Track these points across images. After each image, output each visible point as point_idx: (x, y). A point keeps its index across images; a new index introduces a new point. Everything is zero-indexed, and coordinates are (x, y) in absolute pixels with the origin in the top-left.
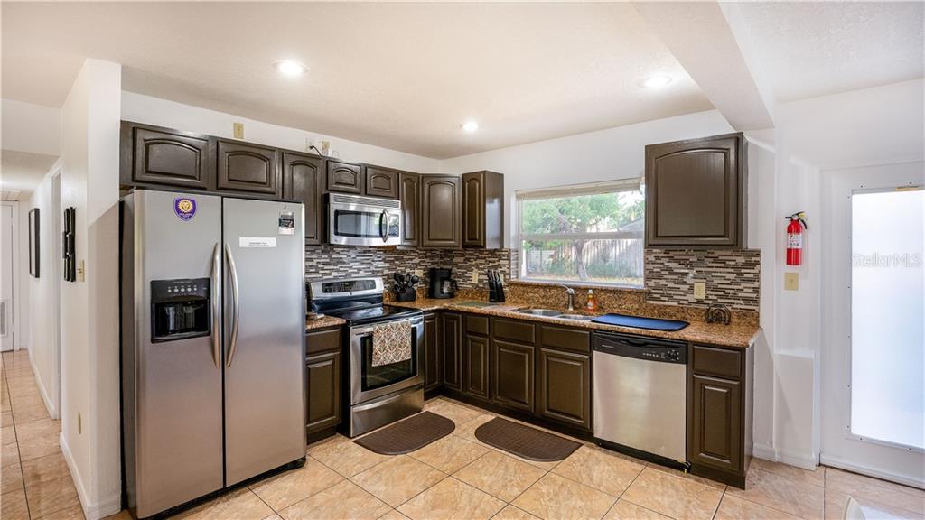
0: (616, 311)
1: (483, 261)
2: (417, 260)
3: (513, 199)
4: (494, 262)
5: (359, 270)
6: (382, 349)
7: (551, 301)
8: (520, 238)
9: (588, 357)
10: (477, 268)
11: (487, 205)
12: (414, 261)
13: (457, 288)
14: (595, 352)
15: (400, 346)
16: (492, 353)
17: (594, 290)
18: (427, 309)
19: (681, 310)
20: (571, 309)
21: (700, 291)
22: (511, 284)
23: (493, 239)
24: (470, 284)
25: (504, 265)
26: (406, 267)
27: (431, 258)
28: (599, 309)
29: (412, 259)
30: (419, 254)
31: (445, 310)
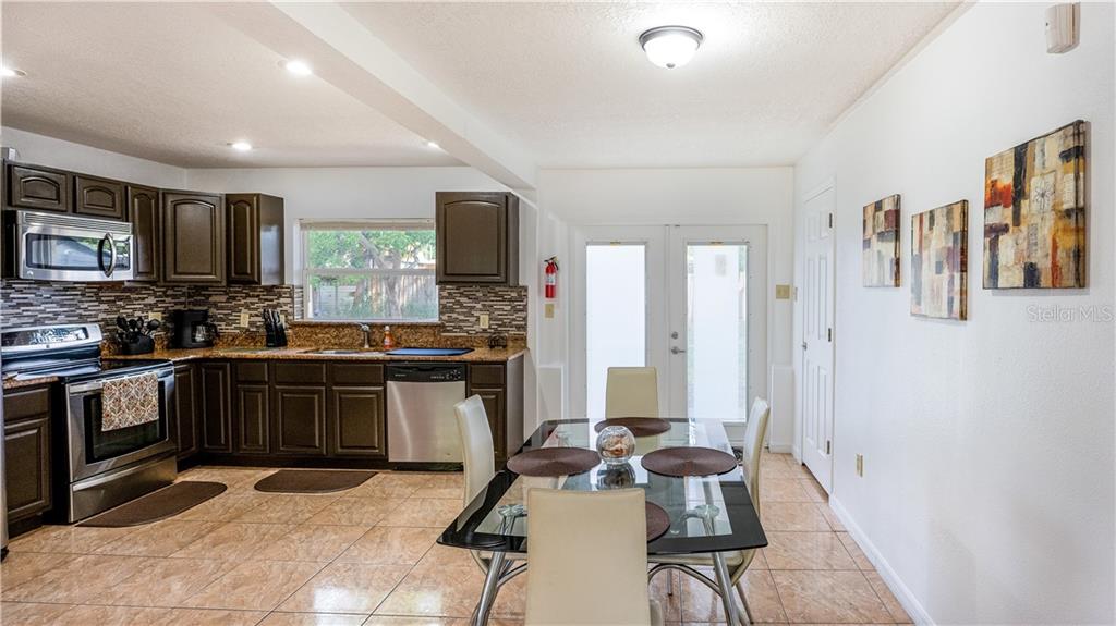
0: (412, 345)
1: (256, 300)
2: (151, 300)
3: (297, 228)
4: (272, 300)
5: (56, 314)
6: (116, 409)
7: (344, 341)
8: (305, 272)
9: (381, 388)
10: (248, 307)
11: (262, 234)
12: (146, 301)
13: (218, 335)
14: (389, 382)
15: (143, 405)
16: (273, 400)
17: (391, 326)
18: (178, 359)
19: (469, 339)
20: (367, 347)
21: (485, 322)
22: (294, 326)
23: (270, 274)
24: (236, 328)
25: (286, 304)
26: (135, 310)
27: (174, 296)
28: (397, 345)
29: (143, 299)
30: (155, 292)
31: (205, 360)
